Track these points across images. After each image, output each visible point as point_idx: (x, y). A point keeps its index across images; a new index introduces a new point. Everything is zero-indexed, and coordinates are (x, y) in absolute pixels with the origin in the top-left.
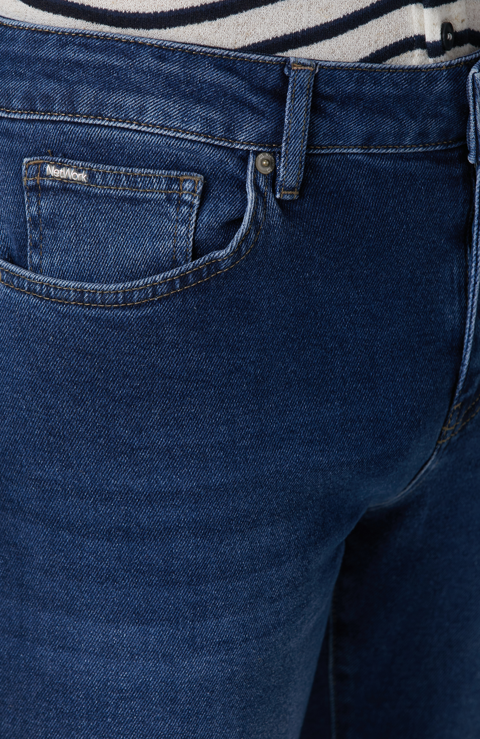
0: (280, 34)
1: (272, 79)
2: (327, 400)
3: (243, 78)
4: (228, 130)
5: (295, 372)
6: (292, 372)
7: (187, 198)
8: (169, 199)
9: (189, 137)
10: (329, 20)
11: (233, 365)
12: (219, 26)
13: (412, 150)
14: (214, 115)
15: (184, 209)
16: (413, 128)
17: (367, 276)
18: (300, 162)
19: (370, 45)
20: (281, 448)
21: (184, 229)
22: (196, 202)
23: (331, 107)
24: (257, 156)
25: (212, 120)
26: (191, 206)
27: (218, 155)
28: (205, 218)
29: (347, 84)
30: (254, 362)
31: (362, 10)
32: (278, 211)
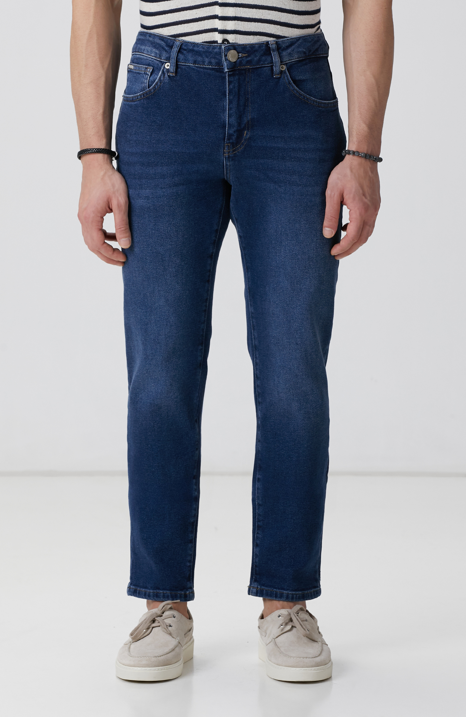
0: (178, 33)
1: (171, 43)
2: (180, 134)
3: (165, 42)
4: (160, 56)
5: (171, 125)
6: (170, 124)
7: (148, 73)
8: (144, 73)
9: (151, 57)
10: (192, 31)
11: (153, 120)
12: (163, 29)
13: (208, 67)
14: (157, 52)
15: (147, 76)
16: (207, 60)
17: (195, 101)
18: (174, 66)
19: (202, 40)
20: (164, 145)
21: (146, 81)
22: (149, 74)
23: (185, 52)
24: (166, 63)
25: (156, 53)
26: (148, 75)
27: (157, 62)
28: (151, 78)
29: (190, 46)
30: (159, 120)
31: (202, 30)
32: (168, 78)
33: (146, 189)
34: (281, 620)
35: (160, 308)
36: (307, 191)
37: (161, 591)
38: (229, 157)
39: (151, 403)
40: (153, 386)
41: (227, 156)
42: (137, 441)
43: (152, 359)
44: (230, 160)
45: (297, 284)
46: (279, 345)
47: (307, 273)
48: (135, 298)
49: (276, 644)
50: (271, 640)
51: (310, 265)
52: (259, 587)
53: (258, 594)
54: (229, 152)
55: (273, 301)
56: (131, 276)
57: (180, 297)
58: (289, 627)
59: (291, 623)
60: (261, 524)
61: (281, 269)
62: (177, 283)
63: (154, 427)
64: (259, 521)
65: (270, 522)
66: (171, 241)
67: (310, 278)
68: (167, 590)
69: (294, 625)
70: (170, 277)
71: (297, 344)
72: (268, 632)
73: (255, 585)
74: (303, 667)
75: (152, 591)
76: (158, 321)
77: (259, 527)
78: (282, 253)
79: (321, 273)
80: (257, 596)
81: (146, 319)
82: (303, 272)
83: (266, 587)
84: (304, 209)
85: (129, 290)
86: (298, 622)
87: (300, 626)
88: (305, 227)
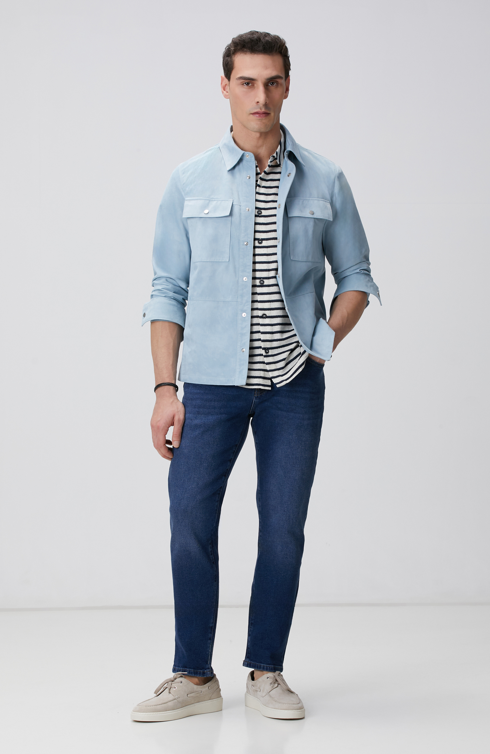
33: (202, 415)
34: (270, 681)
35: (192, 489)
36: (299, 416)
37: (188, 669)
38: (257, 397)
39: (184, 550)
40: (183, 540)
41: (256, 396)
42: (176, 574)
43: (182, 522)
44: (258, 398)
45: (288, 473)
46: (275, 510)
47: (294, 467)
48: (178, 483)
49: (270, 696)
50: (266, 694)
51: (296, 462)
52: (249, 661)
53: (248, 666)
54: (258, 394)
55: (272, 483)
56: (178, 468)
57: (206, 483)
58: (276, 685)
59: (277, 682)
60: (253, 622)
61: (279, 463)
62: (207, 474)
63: (187, 565)
64: (252, 620)
65: (258, 621)
66: (209, 447)
67: (296, 471)
68: (192, 669)
69: (278, 683)
70: (203, 469)
71: (284, 511)
72: (262, 689)
73: (247, 660)
74: (292, 710)
75: (182, 669)
76: (189, 498)
77: (252, 624)
78: (280, 453)
79: (303, 467)
80: (247, 667)
81: (181, 496)
82: (292, 466)
83: (253, 661)
84: (296, 427)
85: (175, 477)
86: (281, 681)
87: (284, 684)
88: (295, 438)
